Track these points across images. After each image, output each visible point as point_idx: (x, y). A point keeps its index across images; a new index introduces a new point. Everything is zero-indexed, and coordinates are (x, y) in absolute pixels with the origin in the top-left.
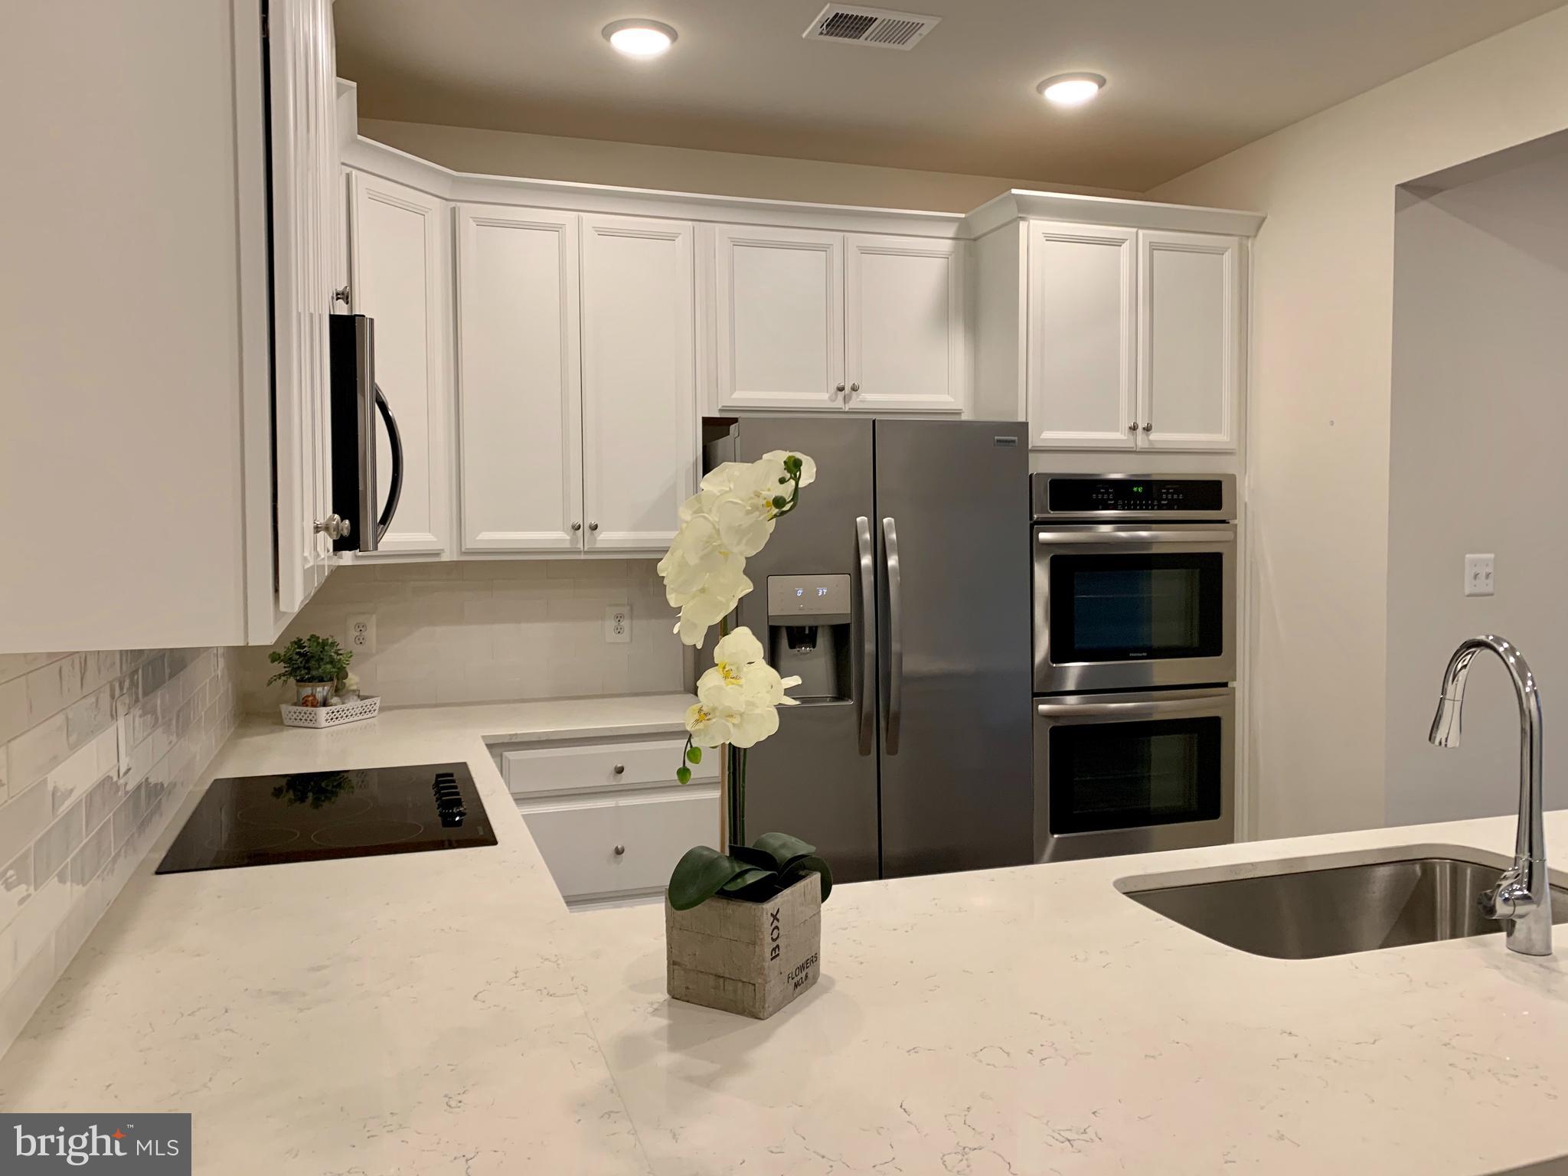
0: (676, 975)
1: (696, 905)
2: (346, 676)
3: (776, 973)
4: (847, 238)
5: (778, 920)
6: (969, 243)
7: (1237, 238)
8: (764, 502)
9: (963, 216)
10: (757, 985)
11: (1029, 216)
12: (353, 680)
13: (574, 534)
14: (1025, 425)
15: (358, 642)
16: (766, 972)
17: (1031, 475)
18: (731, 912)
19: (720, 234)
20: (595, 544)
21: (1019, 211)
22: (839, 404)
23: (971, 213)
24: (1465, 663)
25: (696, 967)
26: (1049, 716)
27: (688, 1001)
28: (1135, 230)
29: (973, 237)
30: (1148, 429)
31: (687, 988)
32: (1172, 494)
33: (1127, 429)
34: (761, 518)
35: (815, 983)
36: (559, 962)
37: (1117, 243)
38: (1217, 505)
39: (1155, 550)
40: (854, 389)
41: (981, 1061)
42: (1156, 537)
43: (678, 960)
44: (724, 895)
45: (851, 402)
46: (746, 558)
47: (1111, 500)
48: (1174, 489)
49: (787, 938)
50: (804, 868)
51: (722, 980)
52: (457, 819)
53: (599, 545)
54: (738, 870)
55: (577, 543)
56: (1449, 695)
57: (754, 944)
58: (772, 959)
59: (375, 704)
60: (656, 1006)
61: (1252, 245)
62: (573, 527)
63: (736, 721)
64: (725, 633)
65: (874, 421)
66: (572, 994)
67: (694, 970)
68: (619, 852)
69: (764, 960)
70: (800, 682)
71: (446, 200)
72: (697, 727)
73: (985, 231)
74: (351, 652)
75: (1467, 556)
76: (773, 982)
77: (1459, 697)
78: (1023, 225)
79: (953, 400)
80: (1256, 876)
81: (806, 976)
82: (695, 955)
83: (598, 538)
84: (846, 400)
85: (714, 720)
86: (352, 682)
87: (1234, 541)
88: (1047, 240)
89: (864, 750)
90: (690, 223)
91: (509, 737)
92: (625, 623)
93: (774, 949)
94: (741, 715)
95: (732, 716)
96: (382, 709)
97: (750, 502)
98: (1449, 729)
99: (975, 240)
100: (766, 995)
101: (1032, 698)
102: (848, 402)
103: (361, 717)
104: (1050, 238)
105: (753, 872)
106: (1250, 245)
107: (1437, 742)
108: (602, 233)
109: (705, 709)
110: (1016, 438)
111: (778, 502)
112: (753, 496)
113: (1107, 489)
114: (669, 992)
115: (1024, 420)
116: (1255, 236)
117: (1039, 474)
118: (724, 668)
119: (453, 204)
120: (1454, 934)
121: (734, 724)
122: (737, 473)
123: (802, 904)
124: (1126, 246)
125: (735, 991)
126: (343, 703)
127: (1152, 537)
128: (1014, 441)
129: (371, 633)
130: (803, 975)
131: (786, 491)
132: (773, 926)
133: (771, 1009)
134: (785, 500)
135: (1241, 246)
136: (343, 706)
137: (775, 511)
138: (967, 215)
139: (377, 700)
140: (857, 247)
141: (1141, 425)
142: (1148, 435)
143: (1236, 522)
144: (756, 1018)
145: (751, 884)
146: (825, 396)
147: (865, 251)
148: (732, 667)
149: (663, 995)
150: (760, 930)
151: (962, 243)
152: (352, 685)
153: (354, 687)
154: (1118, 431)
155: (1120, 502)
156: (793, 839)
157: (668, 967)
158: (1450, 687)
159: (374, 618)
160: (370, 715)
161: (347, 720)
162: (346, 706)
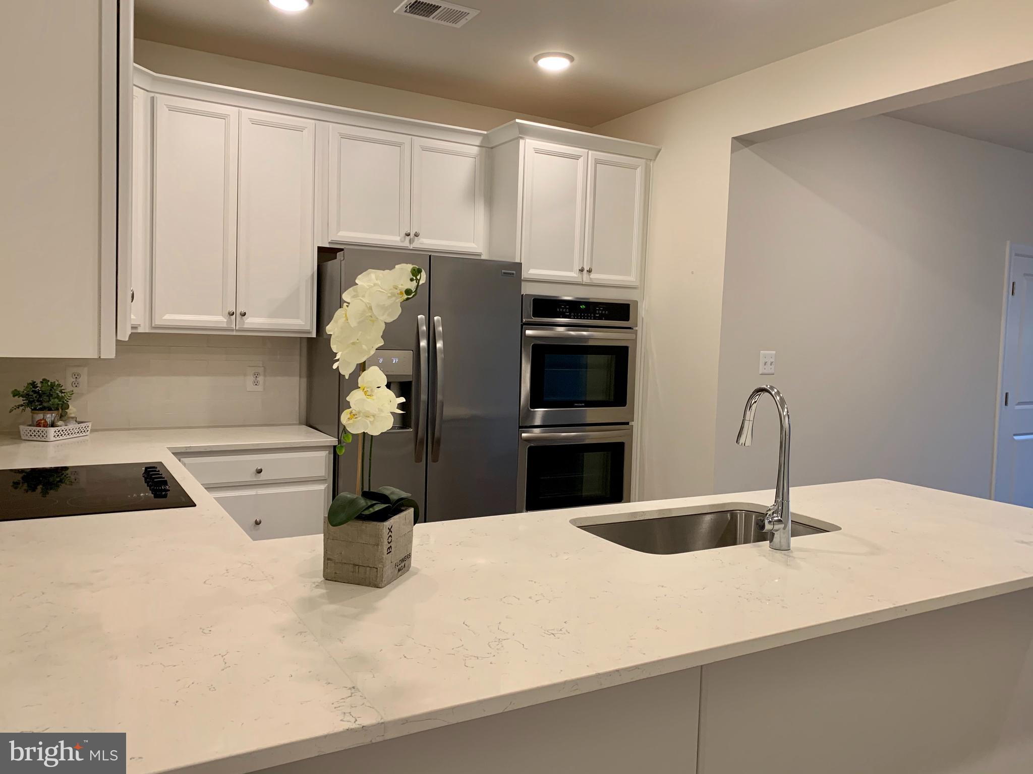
0: (329, 566)
1: (343, 524)
2: (68, 407)
3: (390, 562)
4: (414, 140)
5: (391, 532)
6: (489, 150)
7: (644, 160)
8: (399, 292)
9: (485, 132)
10: (378, 568)
11: (527, 137)
12: (72, 410)
13: (230, 318)
14: (521, 264)
15: (74, 386)
16: (384, 561)
17: (522, 295)
18: (364, 528)
19: (333, 130)
20: (243, 325)
21: (520, 133)
22: (406, 244)
23: (490, 131)
24: (756, 400)
25: (342, 560)
26: (528, 440)
27: (336, 581)
28: (587, 150)
29: (490, 146)
30: (590, 271)
31: (336, 573)
32: (602, 310)
33: (578, 270)
34: (397, 301)
35: (408, 570)
36: (252, 564)
37: (577, 158)
38: (627, 318)
39: (591, 343)
40: (416, 235)
41: (505, 603)
42: (592, 335)
43: (331, 557)
44: (362, 518)
45: (414, 244)
46: (386, 323)
47: (567, 312)
48: (603, 308)
49: (396, 543)
50: (404, 506)
51: (357, 567)
52: (164, 493)
53: (246, 326)
54: (369, 504)
55: (231, 324)
56: (747, 418)
57: (378, 545)
58: (387, 554)
59: (88, 427)
60: (317, 584)
61: (653, 166)
62: (229, 313)
63: (372, 419)
64: (364, 370)
65: (430, 256)
66: (265, 580)
67: (340, 563)
68: (257, 523)
69: (383, 554)
70: (405, 401)
71: (147, 91)
72: (349, 422)
73: (497, 144)
74: (72, 391)
75: (761, 352)
76: (387, 567)
77: (752, 419)
78: (522, 142)
79: (477, 247)
80: (645, 519)
81: (404, 566)
82: (341, 553)
83: (246, 322)
84: (411, 242)
85: (359, 418)
86: (71, 412)
87: (635, 341)
88: (536, 152)
89: (418, 460)
90: (313, 121)
91: (185, 449)
92: (261, 379)
93: (389, 548)
94: (374, 416)
95: (369, 417)
96: (93, 431)
97: (390, 291)
98: (746, 438)
99: (492, 148)
100: (384, 574)
101: (519, 428)
102: (412, 243)
103: (78, 435)
104: (537, 151)
105: (378, 505)
106: (651, 165)
107: (740, 444)
108: (254, 122)
109: (354, 411)
110: (514, 272)
111: (408, 292)
112: (392, 288)
113: (565, 306)
114: (324, 576)
115: (519, 262)
116: (655, 160)
117: (527, 295)
118: (364, 389)
119: (152, 95)
120: (746, 541)
121: (370, 422)
122: (381, 275)
123: (404, 525)
124: (581, 159)
125: (365, 573)
126: (66, 425)
127: (588, 336)
128: (513, 274)
129: (83, 379)
130: (403, 564)
131: (412, 286)
132: (389, 535)
133: (385, 582)
134: (412, 291)
135: (646, 164)
136: (66, 427)
137: (406, 297)
138: (488, 132)
139: (90, 424)
140: (420, 146)
141: (586, 269)
142: (589, 275)
143: (637, 328)
144: (377, 587)
145: (377, 511)
146: (398, 239)
147: (425, 149)
148: (368, 389)
149: (321, 578)
150: (382, 537)
151: (484, 149)
152: (71, 414)
153: (73, 415)
154: (573, 272)
155: (573, 314)
156: (398, 490)
157: (324, 561)
158: (748, 412)
159: (86, 369)
160: (85, 434)
161: (68, 437)
162: (68, 427)
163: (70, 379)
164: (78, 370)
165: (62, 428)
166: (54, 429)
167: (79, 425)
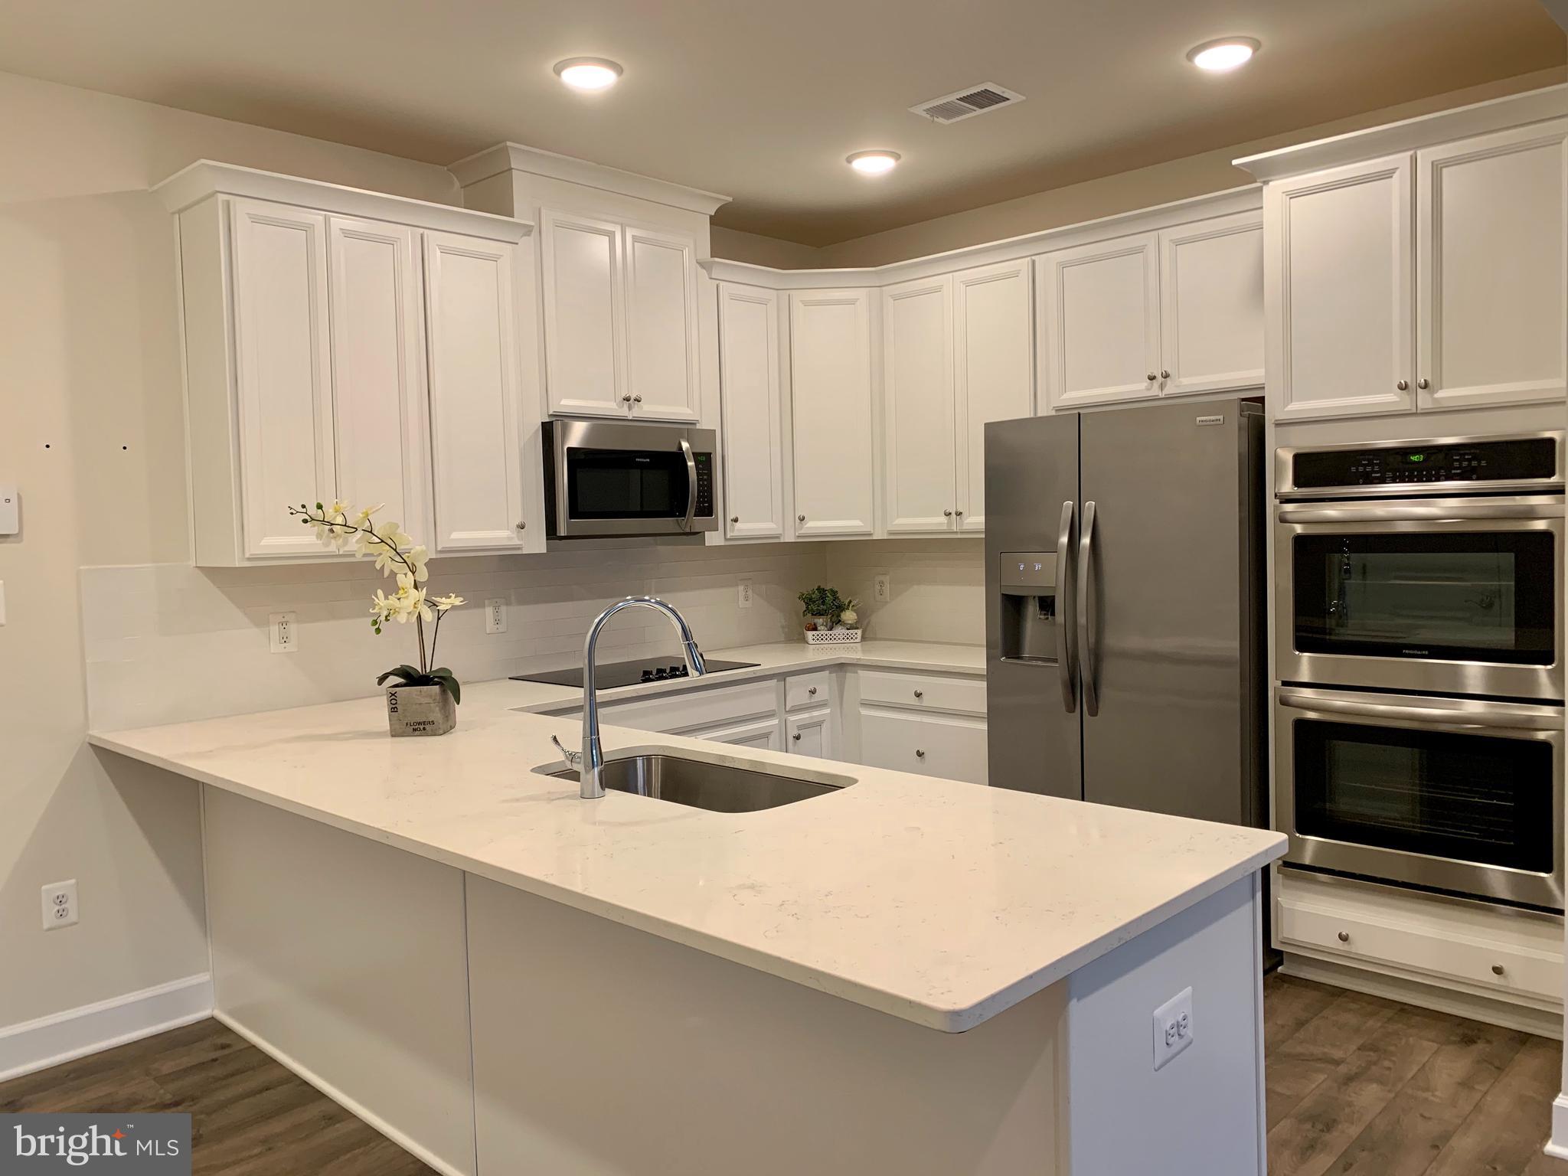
3: (396, 719)
4: (1162, 235)
5: (396, 696)
11: (1273, 178)
13: (948, 518)
20: (963, 526)
21: (1260, 176)
22: (1155, 391)
28: (1412, 152)
32: (1469, 461)
37: (1386, 175)
38: (1547, 472)
40: (1165, 375)
47: (1377, 472)
48: (1472, 454)
49: (405, 707)
53: (965, 527)
58: (391, 712)
59: (856, 634)
62: (945, 514)
65: (1079, 414)
68: (920, 754)
76: (393, 722)
78: (1266, 189)
81: (425, 729)
83: (966, 522)
84: (1161, 387)
88: (1289, 198)
89: (1071, 710)
93: (393, 708)
102: (1164, 389)
104: (1293, 195)
110: (1221, 417)
113: (1372, 460)
119: (881, 289)
124: (1397, 175)
126: (830, 630)
128: (1218, 420)
129: (887, 588)
130: (421, 727)
132: (392, 698)
133: (393, 733)
139: (859, 632)
142: (1430, 394)
153: (846, 621)
155: (1390, 474)
159: (888, 577)
160: (852, 641)
161: (831, 642)
162: (830, 632)
163: (878, 587)
164: (881, 578)
165: (822, 632)
166: (814, 632)
167: (848, 631)
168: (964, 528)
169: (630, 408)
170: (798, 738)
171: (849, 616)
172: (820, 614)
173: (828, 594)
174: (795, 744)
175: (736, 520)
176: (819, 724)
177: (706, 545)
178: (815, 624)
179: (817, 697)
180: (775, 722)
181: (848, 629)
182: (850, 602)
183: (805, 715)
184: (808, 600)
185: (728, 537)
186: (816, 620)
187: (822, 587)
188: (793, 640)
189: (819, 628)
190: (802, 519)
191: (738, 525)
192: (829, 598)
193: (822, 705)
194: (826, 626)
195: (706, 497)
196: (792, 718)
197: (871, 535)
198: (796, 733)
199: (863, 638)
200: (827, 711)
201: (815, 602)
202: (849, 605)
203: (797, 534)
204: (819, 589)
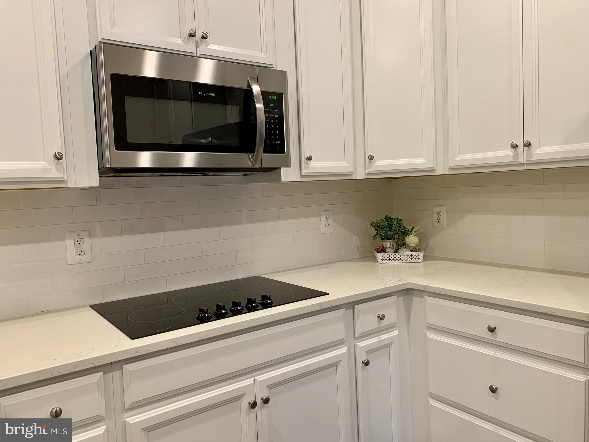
13: (515, 151)
15: (437, 221)
20: (532, 157)
53: (535, 158)
55: (518, 158)
59: (419, 255)
62: (512, 146)
103: (408, 261)
129: (444, 217)
139: (421, 253)
159: (445, 208)
160: (415, 261)
161: (397, 261)
162: (397, 254)
163: (435, 216)
164: (439, 209)
165: (390, 254)
166: (383, 254)
167: (412, 253)
168: (533, 159)
169: (197, 45)
170: (367, 364)
171: (412, 240)
172: (388, 238)
173: (395, 223)
174: (363, 370)
175: (309, 159)
176: (388, 346)
177: (283, 180)
178: (383, 247)
179: (385, 322)
180: (343, 350)
181: (412, 251)
182: (413, 228)
183: (375, 340)
184: (378, 227)
185: (303, 174)
186: (384, 243)
187: (389, 216)
188: (366, 257)
189: (387, 250)
190: (371, 158)
191: (312, 163)
192: (395, 226)
193: (391, 328)
194: (393, 248)
195: (277, 135)
196: (361, 344)
197: (433, 170)
198: (365, 358)
199: (425, 258)
200: (395, 333)
201: (383, 228)
202: (412, 231)
203: (367, 172)
204: (386, 218)
